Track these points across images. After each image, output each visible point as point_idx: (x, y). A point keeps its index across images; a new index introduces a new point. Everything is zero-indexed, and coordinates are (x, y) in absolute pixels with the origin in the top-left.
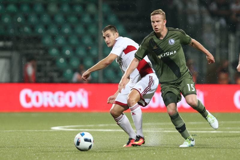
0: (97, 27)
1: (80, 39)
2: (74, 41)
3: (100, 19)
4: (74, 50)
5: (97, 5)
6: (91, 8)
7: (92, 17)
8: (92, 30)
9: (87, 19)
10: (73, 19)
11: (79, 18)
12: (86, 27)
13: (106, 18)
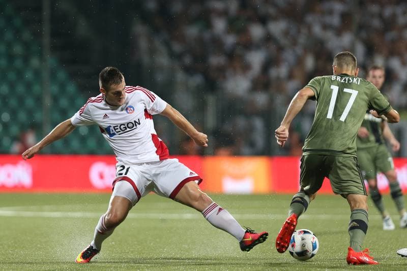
2: (13, 102)
8: (36, 88)
10: (12, 76)
11: (20, 74)
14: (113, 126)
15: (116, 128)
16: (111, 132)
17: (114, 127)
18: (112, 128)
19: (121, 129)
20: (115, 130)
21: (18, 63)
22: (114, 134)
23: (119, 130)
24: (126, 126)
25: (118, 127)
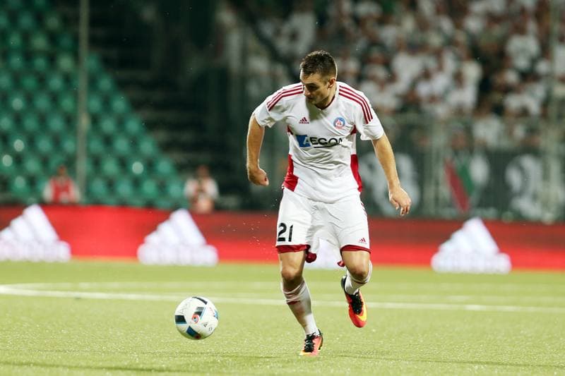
0: (76, 97)
1: (43, 120)
2: (31, 123)
3: (81, 83)
4: (31, 142)
5: (76, 56)
6: (65, 63)
7: (68, 79)
9: (56, 83)
10: (30, 82)
11: (42, 80)
12: (55, 98)
13: (93, 83)
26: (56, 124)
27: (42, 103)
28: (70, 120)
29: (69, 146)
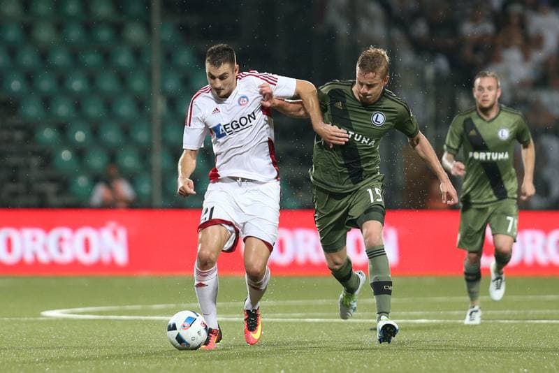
0: (149, 76)
2: (94, 110)
3: (155, 58)
5: (148, 27)
6: (135, 33)
7: (137, 53)
8: (138, 84)
9: (124, 59)
10: (91, 59)
11: (107, 56)
12: (123, 78)
13: (169, 57)
14: (223, 124)
15: (226, 127)
16: (221, 133)
17: (224, 126)
18: (222, 127)
19: (232, 127)
20: (226, 129)
21: (104, 34)
22: (224, 135)
23: (231, 129)
24: (238, 123)
25: (230, 126)
26: (125, 109)
27: (108, 83)
28: (141, 104)
29: (141, 136)
